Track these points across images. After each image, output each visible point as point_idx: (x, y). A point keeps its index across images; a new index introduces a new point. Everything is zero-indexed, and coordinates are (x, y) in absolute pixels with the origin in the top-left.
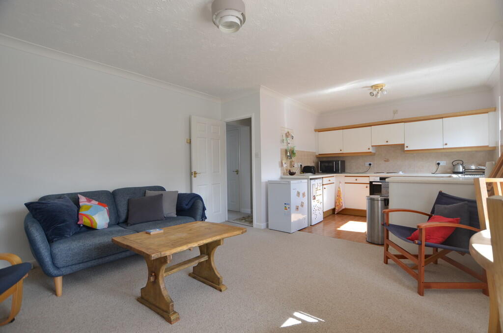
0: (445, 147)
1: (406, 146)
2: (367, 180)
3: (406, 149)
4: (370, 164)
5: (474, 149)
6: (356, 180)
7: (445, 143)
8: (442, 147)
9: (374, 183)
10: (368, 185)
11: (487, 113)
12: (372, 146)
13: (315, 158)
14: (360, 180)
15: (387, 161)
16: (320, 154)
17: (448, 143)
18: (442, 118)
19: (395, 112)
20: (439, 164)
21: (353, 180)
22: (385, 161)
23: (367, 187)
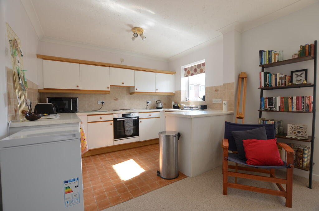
0: (157, 91)
1: (136, 88)
2: (111, 118)
3: (136, 91)
4: (103, 103)
5: (168, 94)
6: (101, 118)
7: (156, 89)
8: (155, 92)
9: (118, 120)
10: (112, 122)
11: (172, 74)
12: (110, 85)
13: (38, 93)
14: (105, 118)
15: (116, 100)
16: (45, 89)
17: (158, 89)
18: (155, 72)
19: (122, 60)
20: (148, 103)
21: (97, 118)
22: (115, 100)
23: (111, 124)
